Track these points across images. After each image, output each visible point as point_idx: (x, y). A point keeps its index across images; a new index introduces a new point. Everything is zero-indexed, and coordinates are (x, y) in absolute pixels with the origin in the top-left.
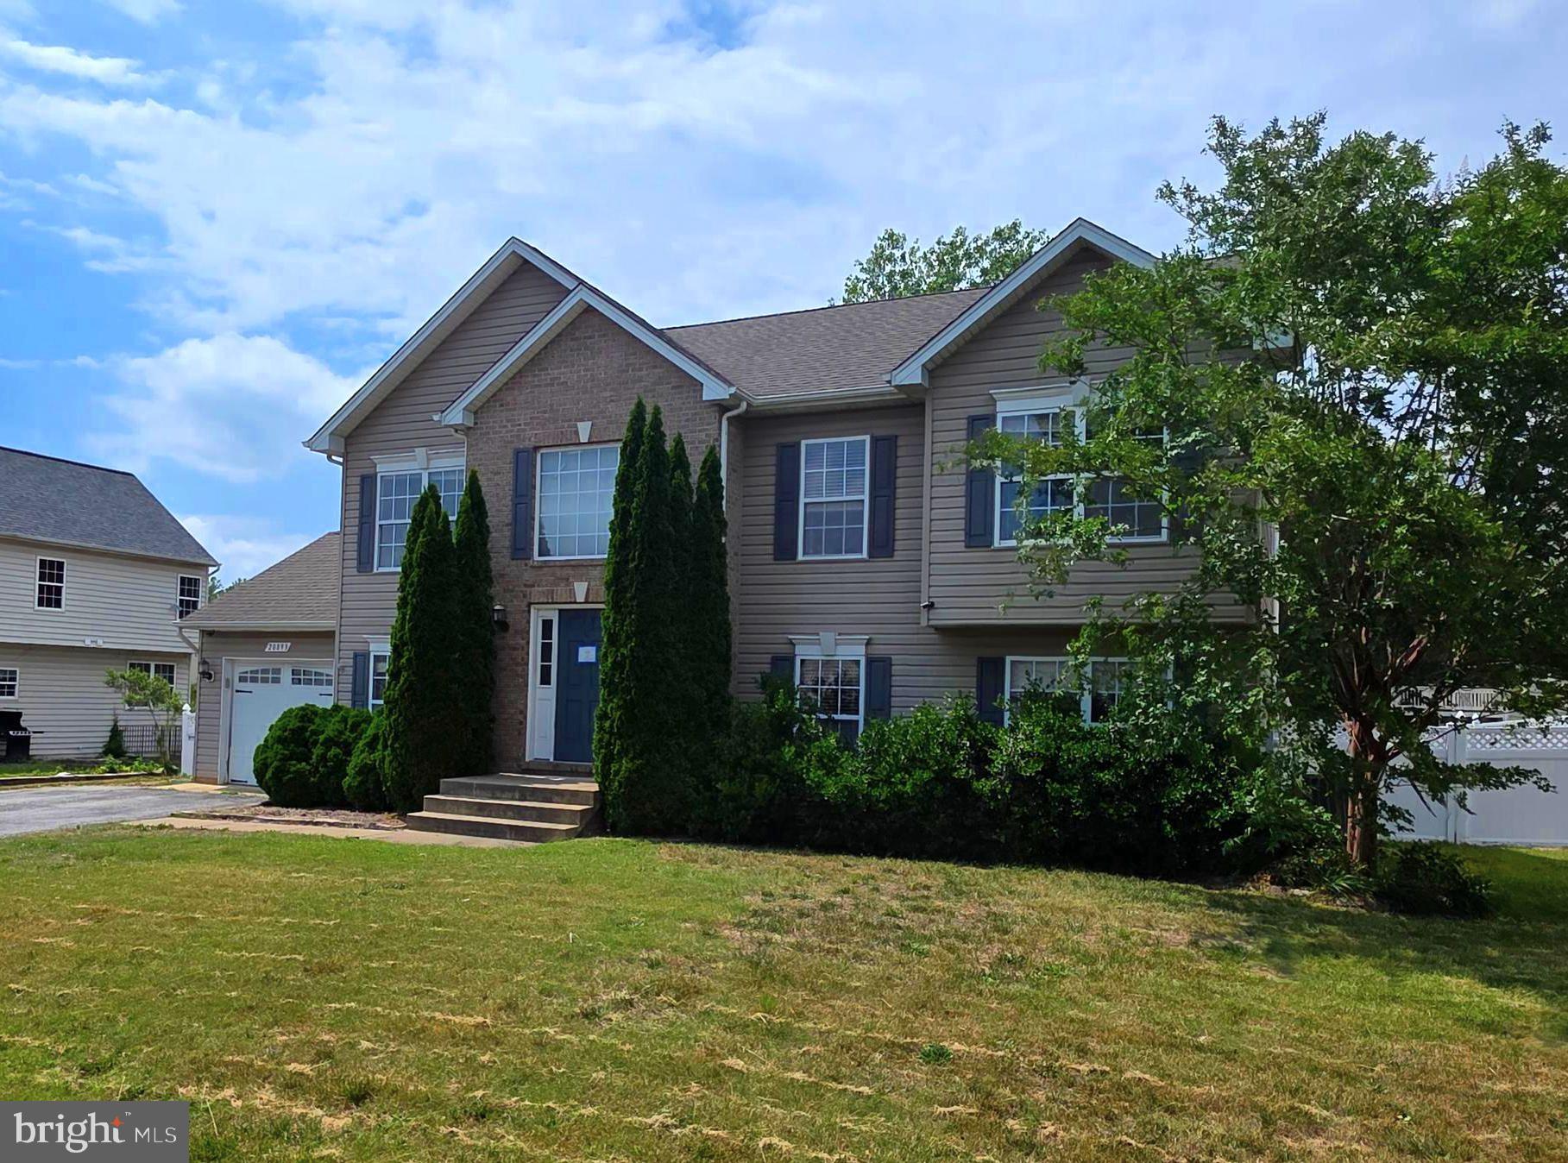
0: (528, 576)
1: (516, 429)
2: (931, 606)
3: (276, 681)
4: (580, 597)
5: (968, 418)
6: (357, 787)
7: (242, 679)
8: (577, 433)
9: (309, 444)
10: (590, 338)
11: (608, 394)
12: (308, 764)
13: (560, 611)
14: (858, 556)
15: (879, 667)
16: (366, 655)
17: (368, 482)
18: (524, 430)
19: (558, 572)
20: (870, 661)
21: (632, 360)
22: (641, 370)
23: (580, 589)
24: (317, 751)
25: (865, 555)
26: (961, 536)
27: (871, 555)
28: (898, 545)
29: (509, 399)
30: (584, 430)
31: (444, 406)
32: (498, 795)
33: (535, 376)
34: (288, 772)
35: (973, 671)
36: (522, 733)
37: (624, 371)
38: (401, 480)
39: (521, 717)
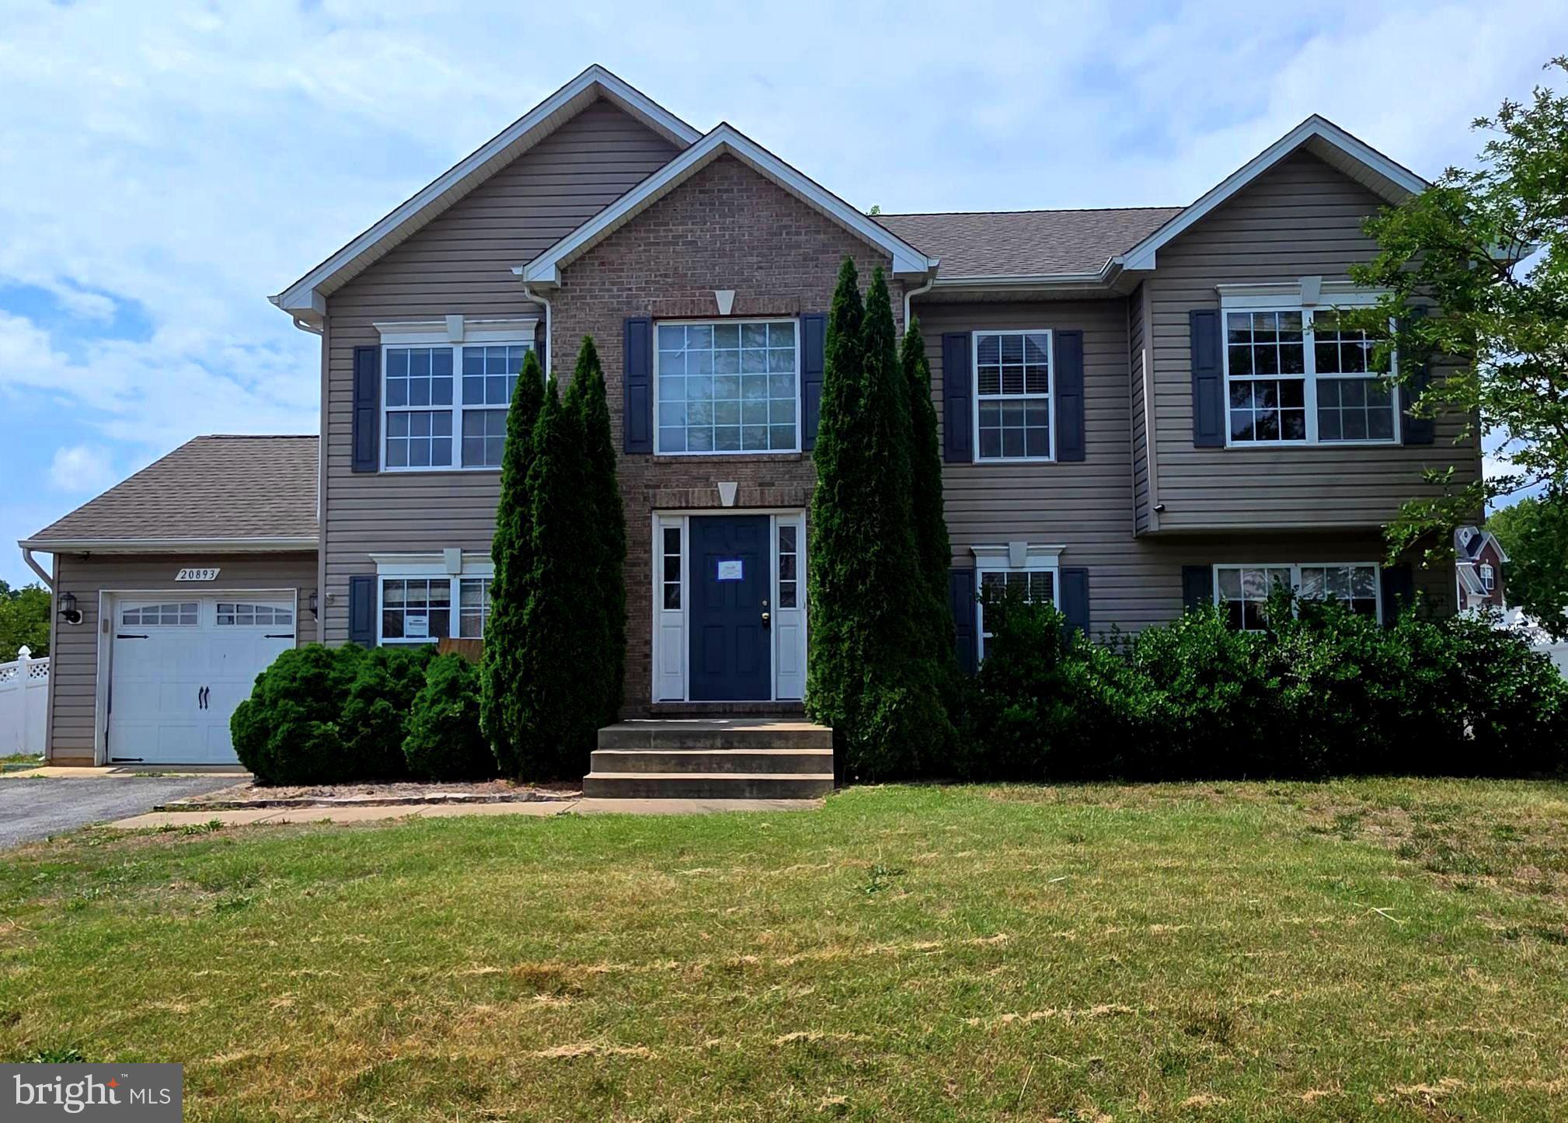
0: (650, 474)
1: (625, 293)
2: (1161, 510)
3: (191, 620)
4: (728, 499)
5: (1190, 313)
6: (434, 749)
7: (126, 621)
8: (714, 303)
9: (279, 300)
10: (727, 191)
11: (755, 259)
12: (336, 723)
13: (691, 517)
14: (1045, 459)
15: (1075, 578)
16: (371, 580)
17: (366, 358)
18: (637, 296)
19: (694, 471)
20: (1064, 573)
21: (786, 221)
22: (798, 234)
23: (727, 492)
24: (351, 706)
25: (1052, 458)
26: (1189, 435)
27: (1059, 458)
28: (1089, 448)
29: (613, 257)
30: (725, 301)
31: (531, 254)
32: (691, 744)
33: (649, 231)
34: (310, 736)
35: (1179, 581)
36: (647, 669)
37: (775, 234)
38: (420, 359)
39: (646, 650)
